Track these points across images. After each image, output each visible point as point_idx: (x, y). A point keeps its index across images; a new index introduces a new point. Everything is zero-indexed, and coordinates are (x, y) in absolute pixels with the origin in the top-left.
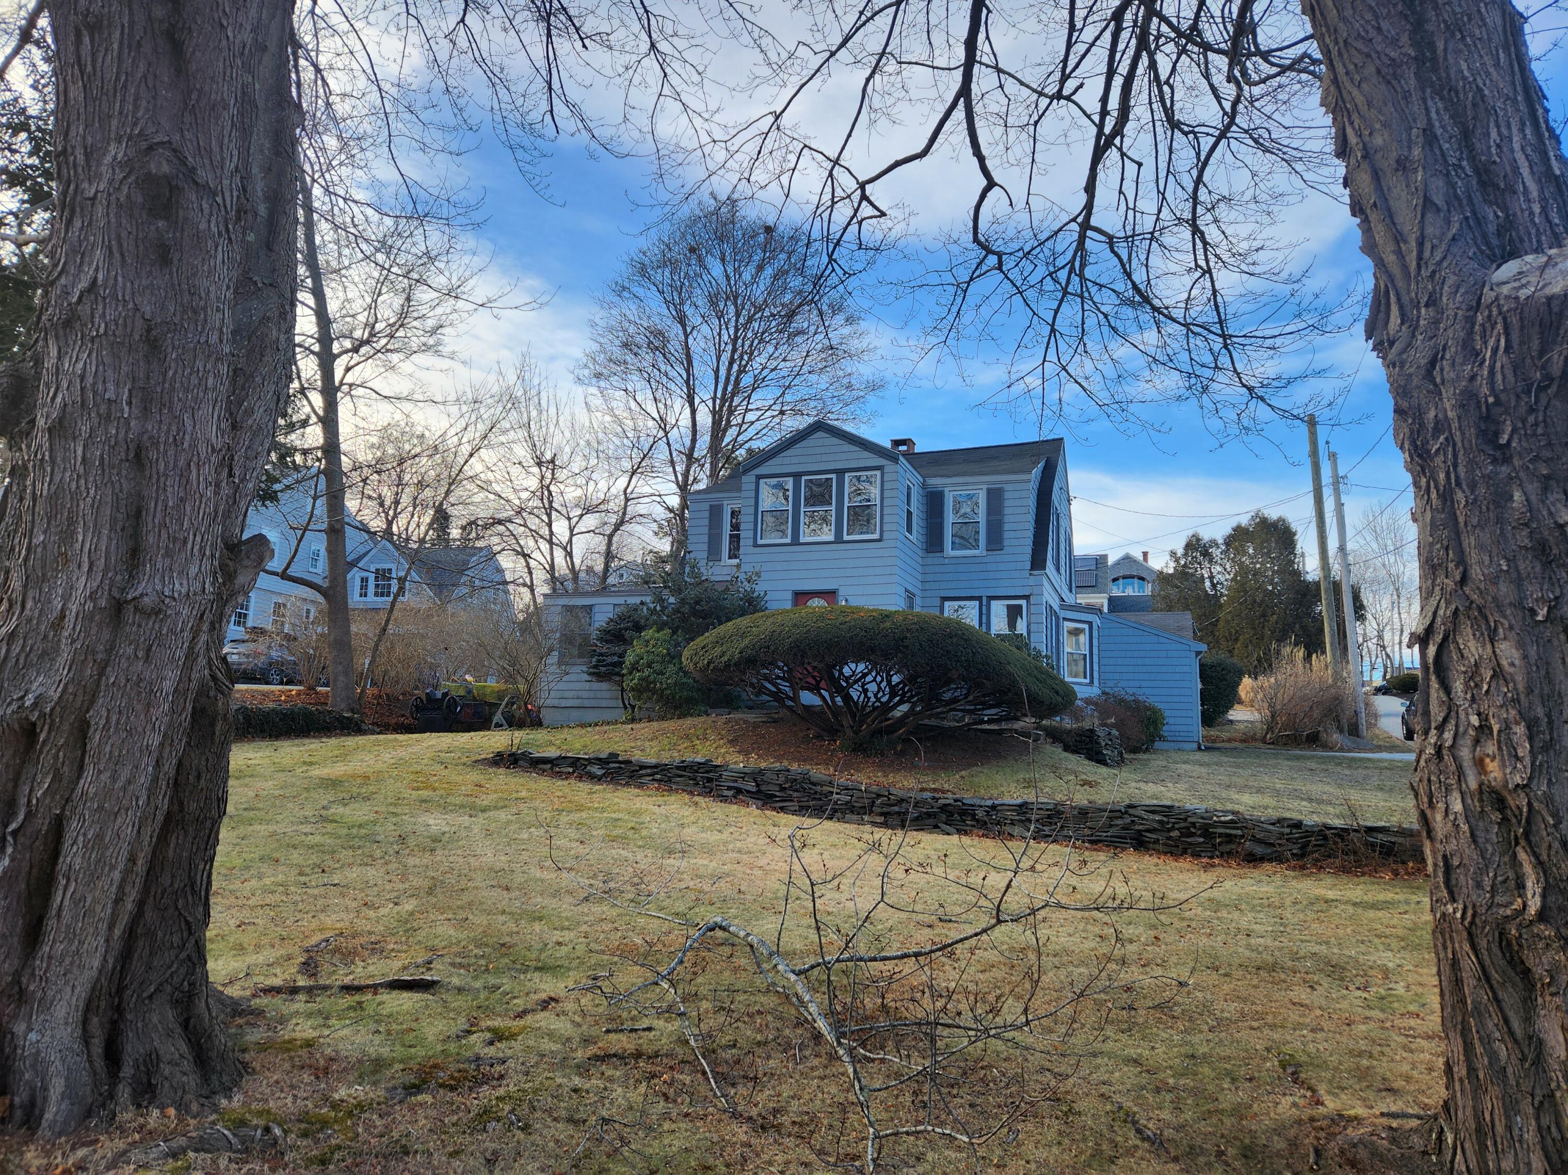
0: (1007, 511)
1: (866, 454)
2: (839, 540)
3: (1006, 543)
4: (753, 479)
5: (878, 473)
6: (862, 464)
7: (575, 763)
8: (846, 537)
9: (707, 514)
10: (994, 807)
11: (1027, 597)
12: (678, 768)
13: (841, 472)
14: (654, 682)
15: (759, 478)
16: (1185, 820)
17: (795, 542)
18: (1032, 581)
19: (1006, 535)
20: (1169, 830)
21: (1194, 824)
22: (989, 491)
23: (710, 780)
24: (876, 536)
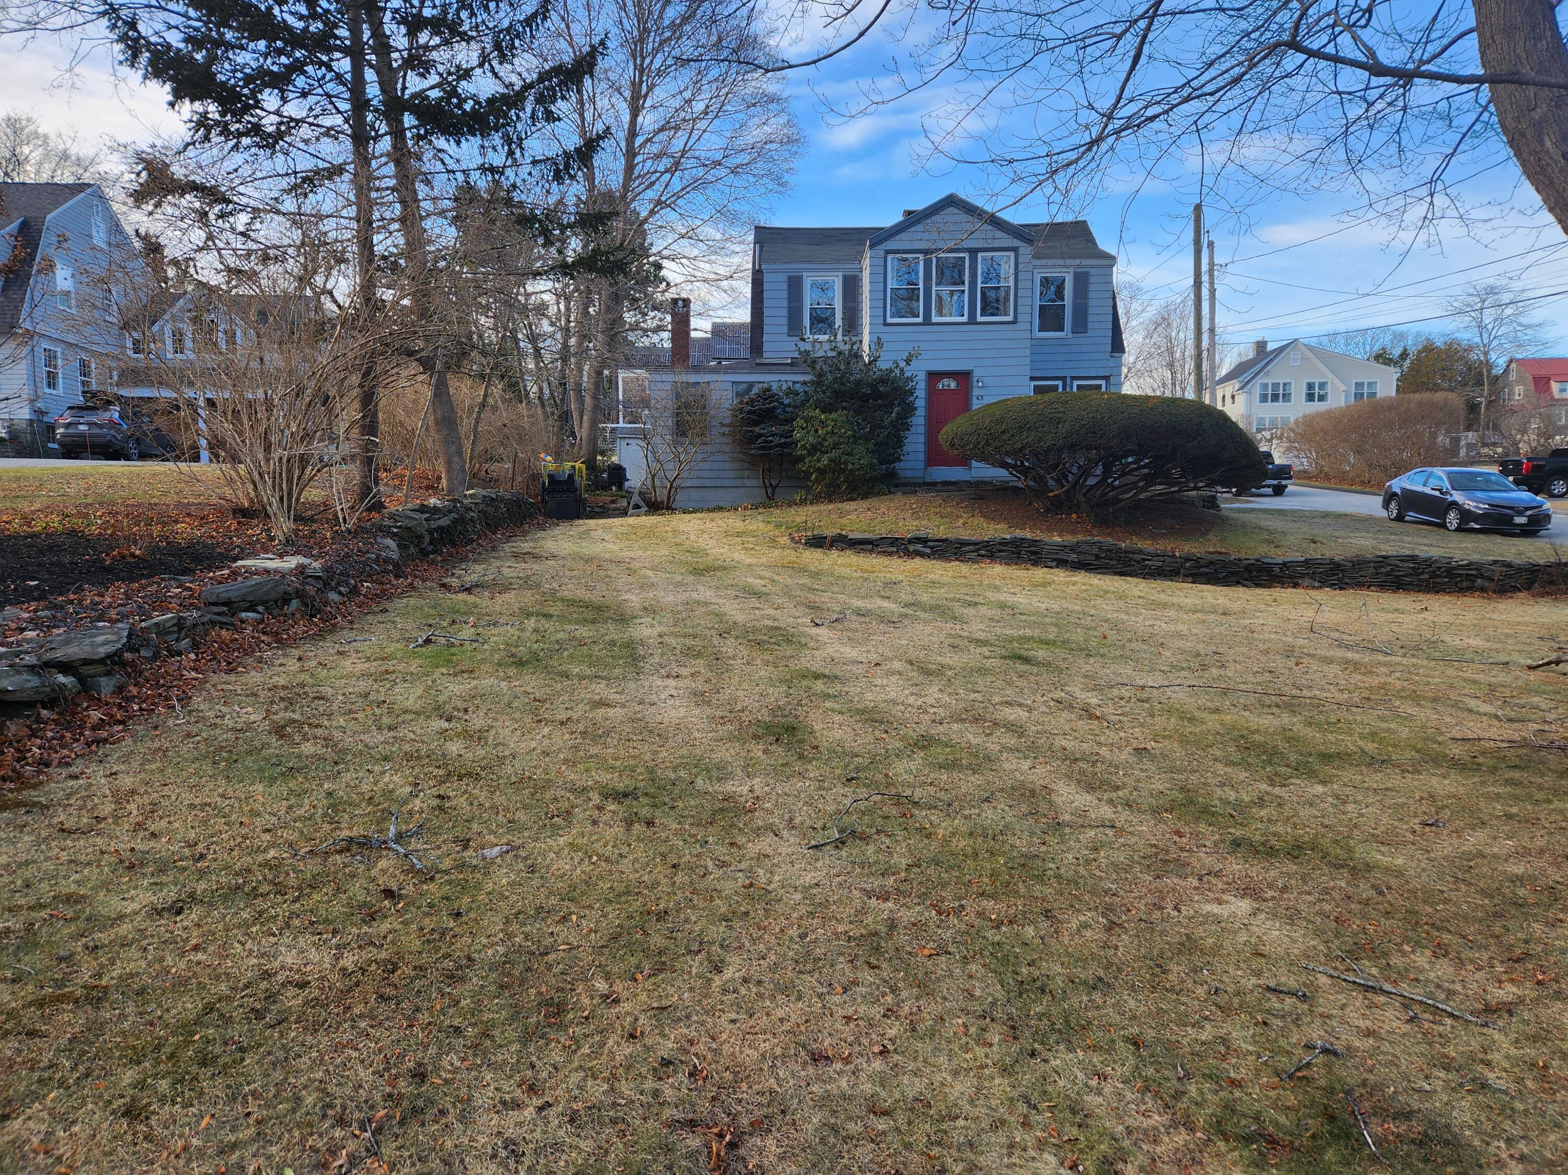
0: (1092, 295)
1: (999, 234)
2: (972, 321)
3: (1090, 326)
4: (882, 253)
5: (1012, 254)
6: (997, 244)
7: (894, 542)
8: (980, 319)
9: (785, 286)
10: (1284, 564)
11: (1107, 378)
12: (1000, 544)
13: (973, 252)
14: (846, 463)
15: (888, 252)
16: (1430, 566)
17: (927, 322)
18: (1112, 362)
19: (1090, 318)
20: (1420, 574)
21: (1439, 568)
22: (1076, 275)
23: (1033, 553)
24: (1010, 318)
